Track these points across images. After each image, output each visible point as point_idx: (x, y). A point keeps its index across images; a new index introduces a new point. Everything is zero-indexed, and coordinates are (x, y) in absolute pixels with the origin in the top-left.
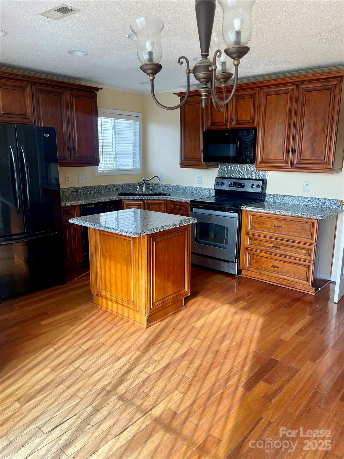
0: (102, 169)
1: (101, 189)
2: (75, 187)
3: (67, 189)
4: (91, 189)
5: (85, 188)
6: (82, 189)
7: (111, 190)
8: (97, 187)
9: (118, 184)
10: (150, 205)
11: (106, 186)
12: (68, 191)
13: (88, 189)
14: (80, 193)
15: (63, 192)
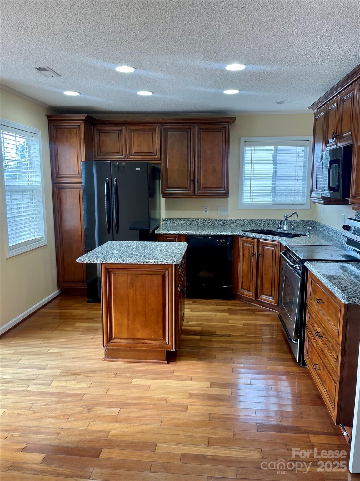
0: (249, 202)
1: (244, 222)
2: (212, 219)
3: (202, 220)
4: (232, 222)
5: (223, 221)
6: (220, 221)
7: (258, 225)
8: (238, 220)
9: (269, 220)
10: (264, 246)
11: (252, 220)
12: (204, 221)
13: (227, 221)
14: (217, 225)
15: (199, 222)
